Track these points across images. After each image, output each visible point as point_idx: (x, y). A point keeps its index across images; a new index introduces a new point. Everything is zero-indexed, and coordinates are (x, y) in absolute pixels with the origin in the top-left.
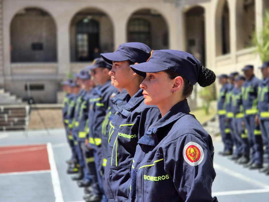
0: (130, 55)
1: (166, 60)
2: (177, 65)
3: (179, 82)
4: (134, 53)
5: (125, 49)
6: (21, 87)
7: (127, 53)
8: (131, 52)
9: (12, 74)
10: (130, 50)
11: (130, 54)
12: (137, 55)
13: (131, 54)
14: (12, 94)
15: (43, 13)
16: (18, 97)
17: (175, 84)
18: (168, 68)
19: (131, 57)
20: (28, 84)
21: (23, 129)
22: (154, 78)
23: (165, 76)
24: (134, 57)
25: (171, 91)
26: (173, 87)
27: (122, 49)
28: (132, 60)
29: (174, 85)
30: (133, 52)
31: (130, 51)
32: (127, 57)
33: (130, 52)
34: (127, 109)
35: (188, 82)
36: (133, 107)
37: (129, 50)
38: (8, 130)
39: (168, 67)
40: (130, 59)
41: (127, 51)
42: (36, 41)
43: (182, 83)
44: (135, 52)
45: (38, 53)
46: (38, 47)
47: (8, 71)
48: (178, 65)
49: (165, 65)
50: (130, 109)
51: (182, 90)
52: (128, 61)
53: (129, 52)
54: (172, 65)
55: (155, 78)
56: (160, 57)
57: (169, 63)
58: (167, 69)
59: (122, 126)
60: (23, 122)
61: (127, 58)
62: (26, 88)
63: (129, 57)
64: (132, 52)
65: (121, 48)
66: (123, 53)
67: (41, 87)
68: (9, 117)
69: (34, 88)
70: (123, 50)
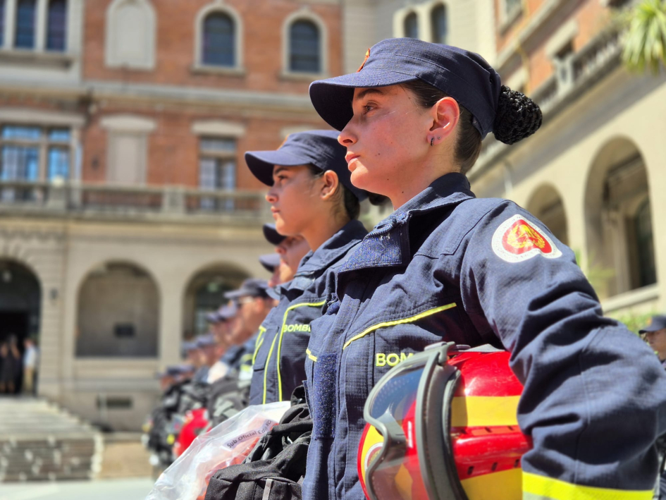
0: (314, 152)
1: (408, 59)
2: (440, 70)
3: (448, 112)
4: (323, 148)
5: (302, 141)
6: (88, 401)
7: (307, 149)
8: (318, 147)
9: (76, 378)
10: (315, 141)
11: (314, 150)
12: (331, 153)
13: (318, 150)
14: (72, 412)
15: (137, 272)
16: (83, 419)
17: (437, 121)
18: (417, 76)
19: (318, 157)
20: (104, 396)
21: (86, 478)
22: (376, 108)
23: (408, 100)
24: (324, 158)
25: (427, 140)
26: (431, 129)
27: (297, 140)
28: (319, 165)
29: (434, 122)
30: (322, 145)
31: (314, 144)
32: (308, 157)
33: (314, 147)
34: (306, 273)
35: (472, 121)
36: (320, 268)
37: (311, 141)
38: (62, 479)
39: (416, 72)
40: (314, 161)
41: (309, 144)
42: (122, 320)
43: (456, 115)
44: (326, 147)
45: (125, 343)
46: (124, 331)
47: (68, 372)
48: (442, 70)
49: (409, 70)
50: (312, 273)
51: (456, 142)
52: (310, 166)
53: (312, 146)
54: (428, 68)
55: (381, 106)
56: (393, 53)
57: (419, 64)
58: (415, 77)
59: (293, 310)
60: (87, 466)
61: (309, 160)
62: (99, 404)
63: (312, 157)
64: (320, 146)
65: (294, 138)
66: (298, 149)
67: (125, 403)
68: (64, 456)
69: (114, 403)
70: (298, 143)
